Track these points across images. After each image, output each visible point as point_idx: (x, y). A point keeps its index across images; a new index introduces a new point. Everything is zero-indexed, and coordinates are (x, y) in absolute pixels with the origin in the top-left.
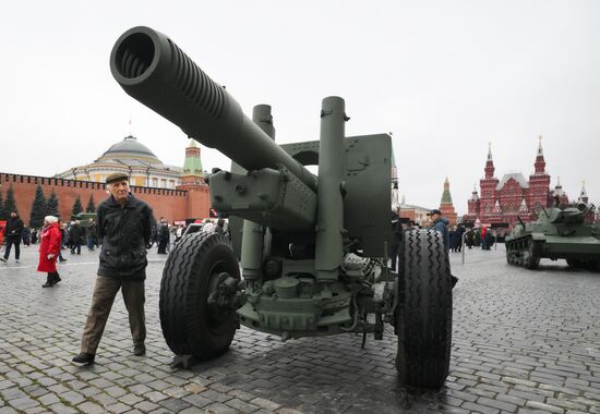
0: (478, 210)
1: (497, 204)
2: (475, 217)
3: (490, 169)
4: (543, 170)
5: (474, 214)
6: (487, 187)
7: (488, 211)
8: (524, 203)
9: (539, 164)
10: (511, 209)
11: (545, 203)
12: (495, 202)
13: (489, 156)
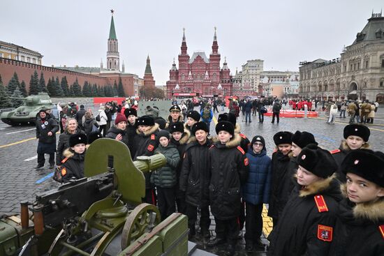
0: (177, 78)
1: (190, 74)
2: (175, 83)
3: (184, 48)
4: (217, 51)
5: (175, 81)
6: (183, 60)
7: (183, 78)
8: (207, 74)
9: (215, 47)
10: (199, 77)
11: (219, 74)
12: (189, 72)
13: (184, 39)
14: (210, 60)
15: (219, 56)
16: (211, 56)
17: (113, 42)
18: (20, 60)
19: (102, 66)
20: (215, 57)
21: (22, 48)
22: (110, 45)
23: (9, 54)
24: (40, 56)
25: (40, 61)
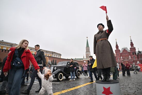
3: (117, 47)
4: (133, 46)
6: (117, 52)
8: (130, 57)
9: (132, 44)
10: (126, 59)
11: (136, 56)
12: (121, 57)
13: (116, 43)
14: (130, 50)
15: (135, 48)
16: (130, 49)
17: (88, 48)
18: (53, 56)
19: (84, 57)
20: (133, 49)
21: (55, 52)
22: (87, 49)
23: (50, 55)
24: (60, 55)
25: (61, 57)
